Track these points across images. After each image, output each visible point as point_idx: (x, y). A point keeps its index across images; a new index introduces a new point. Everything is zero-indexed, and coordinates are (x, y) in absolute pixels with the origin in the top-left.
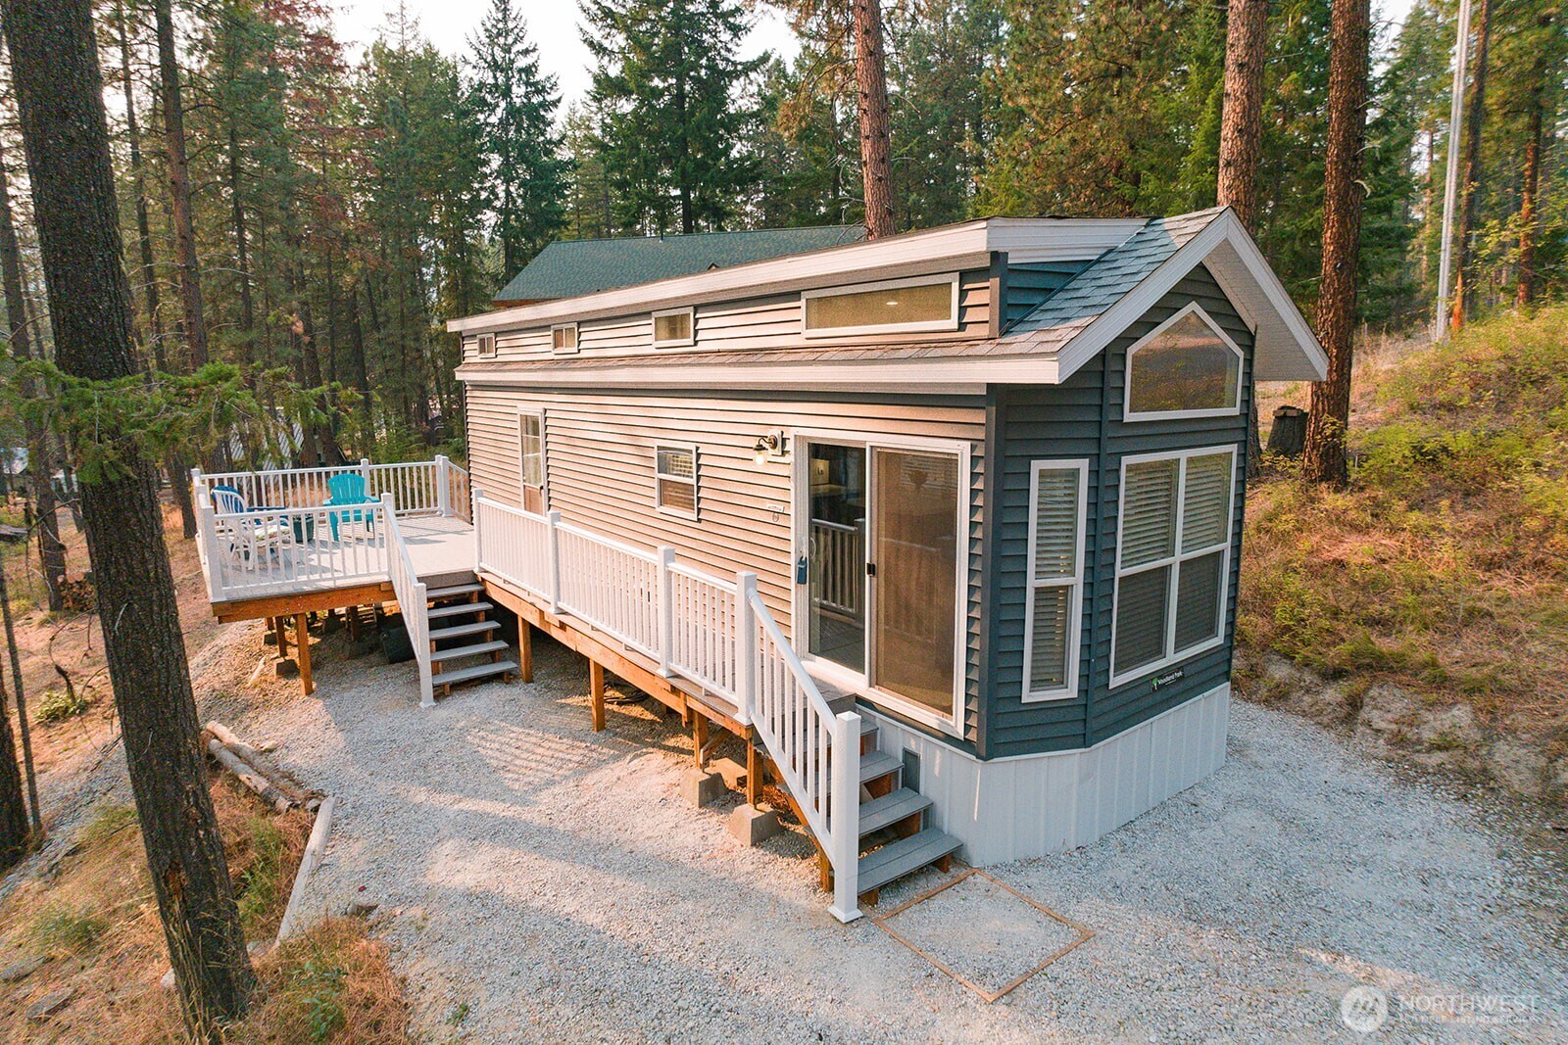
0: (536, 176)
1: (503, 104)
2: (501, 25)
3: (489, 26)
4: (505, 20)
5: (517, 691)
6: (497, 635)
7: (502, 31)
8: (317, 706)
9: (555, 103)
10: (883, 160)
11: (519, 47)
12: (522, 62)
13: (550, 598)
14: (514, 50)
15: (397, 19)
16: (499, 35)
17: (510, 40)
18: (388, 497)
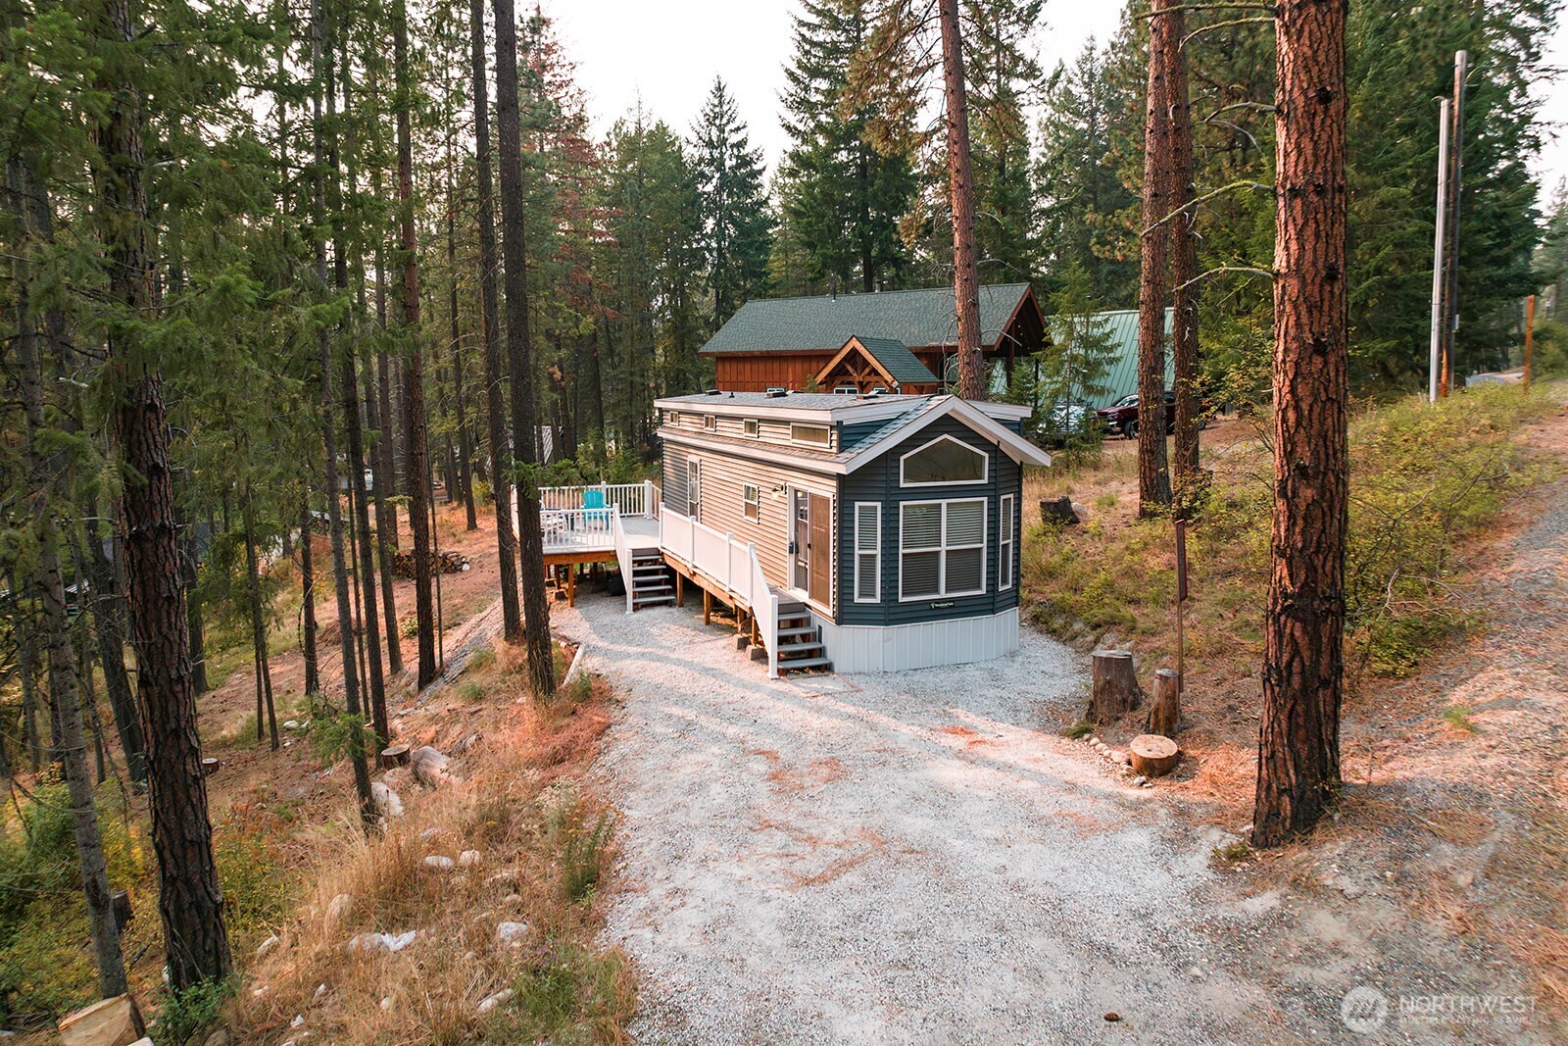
0: (742, 233)
1: (717, 175)
2: (717, 110)
3: (708, 111)
4: (721, 104)
5: (675, 611)
6: (667, 582)
7: (719, 113)
8: (576, 612)
9: (760, 172)
10: (969, 266)
11: (732, 126)
12: (734, 138)
13: (689, 559)
14: (727, 129)
15: (636, 112)
16: (715, 118)
17: (724, 121)
18: (616, 506)
